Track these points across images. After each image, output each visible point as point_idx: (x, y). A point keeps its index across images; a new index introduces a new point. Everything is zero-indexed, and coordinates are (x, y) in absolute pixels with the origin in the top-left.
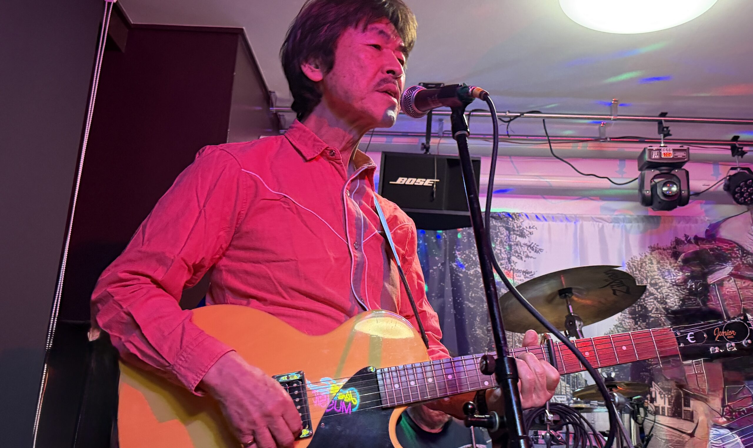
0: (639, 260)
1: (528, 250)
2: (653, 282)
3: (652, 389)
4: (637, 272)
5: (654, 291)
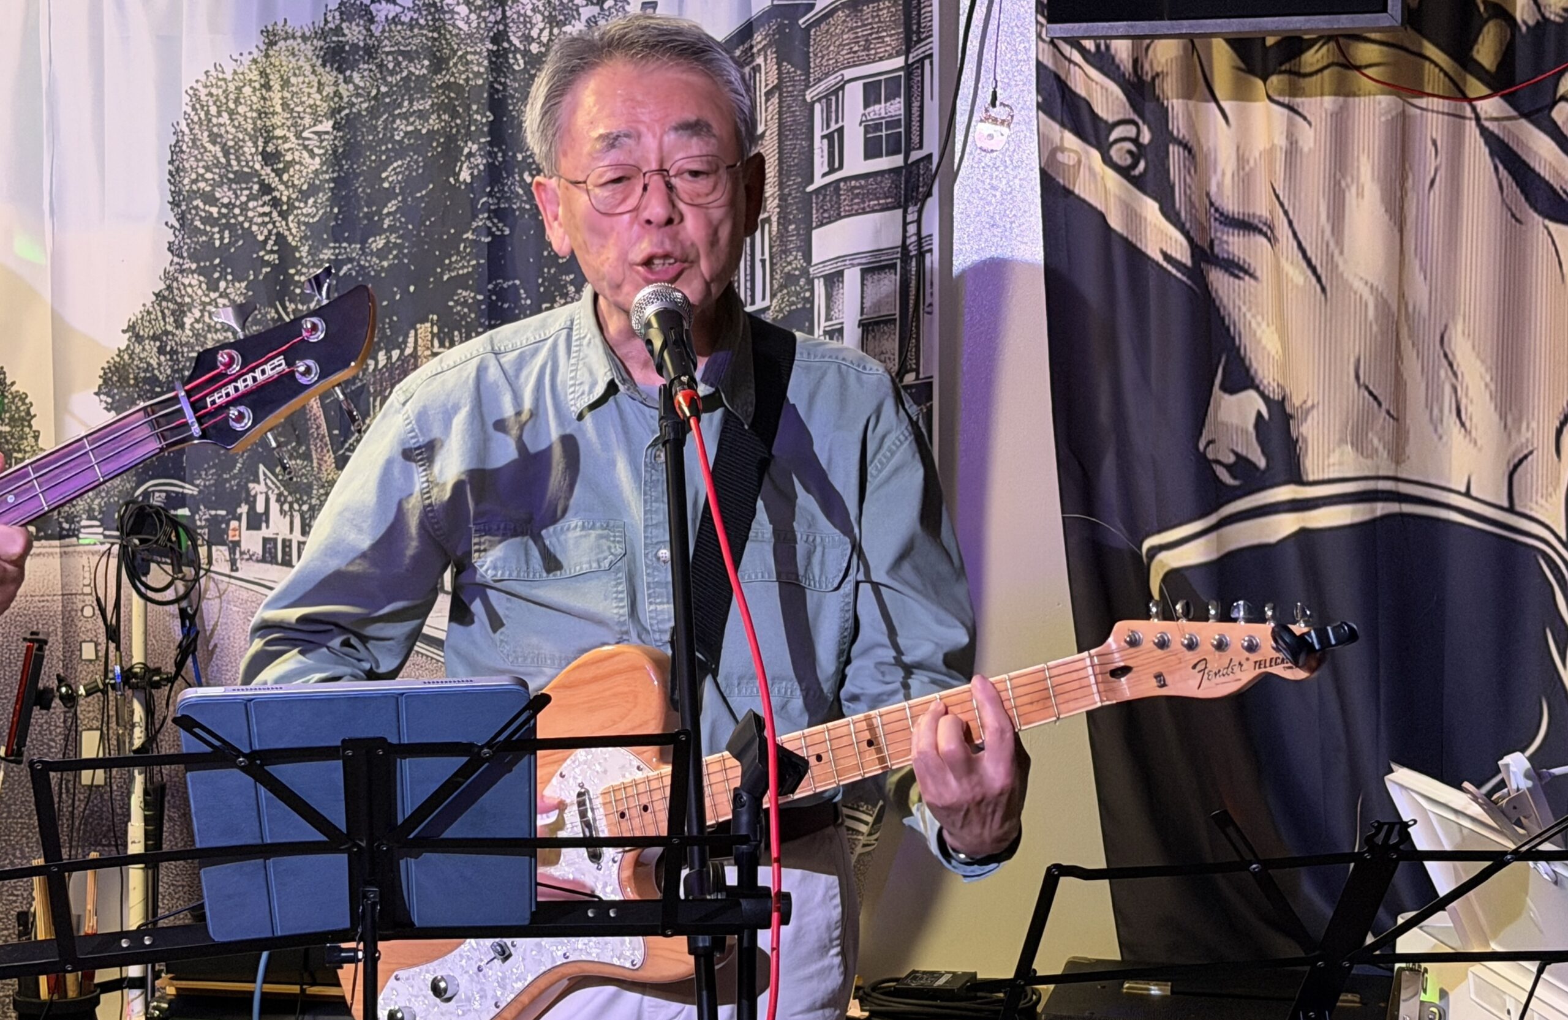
0: (228, 76)
3: (257, 487)
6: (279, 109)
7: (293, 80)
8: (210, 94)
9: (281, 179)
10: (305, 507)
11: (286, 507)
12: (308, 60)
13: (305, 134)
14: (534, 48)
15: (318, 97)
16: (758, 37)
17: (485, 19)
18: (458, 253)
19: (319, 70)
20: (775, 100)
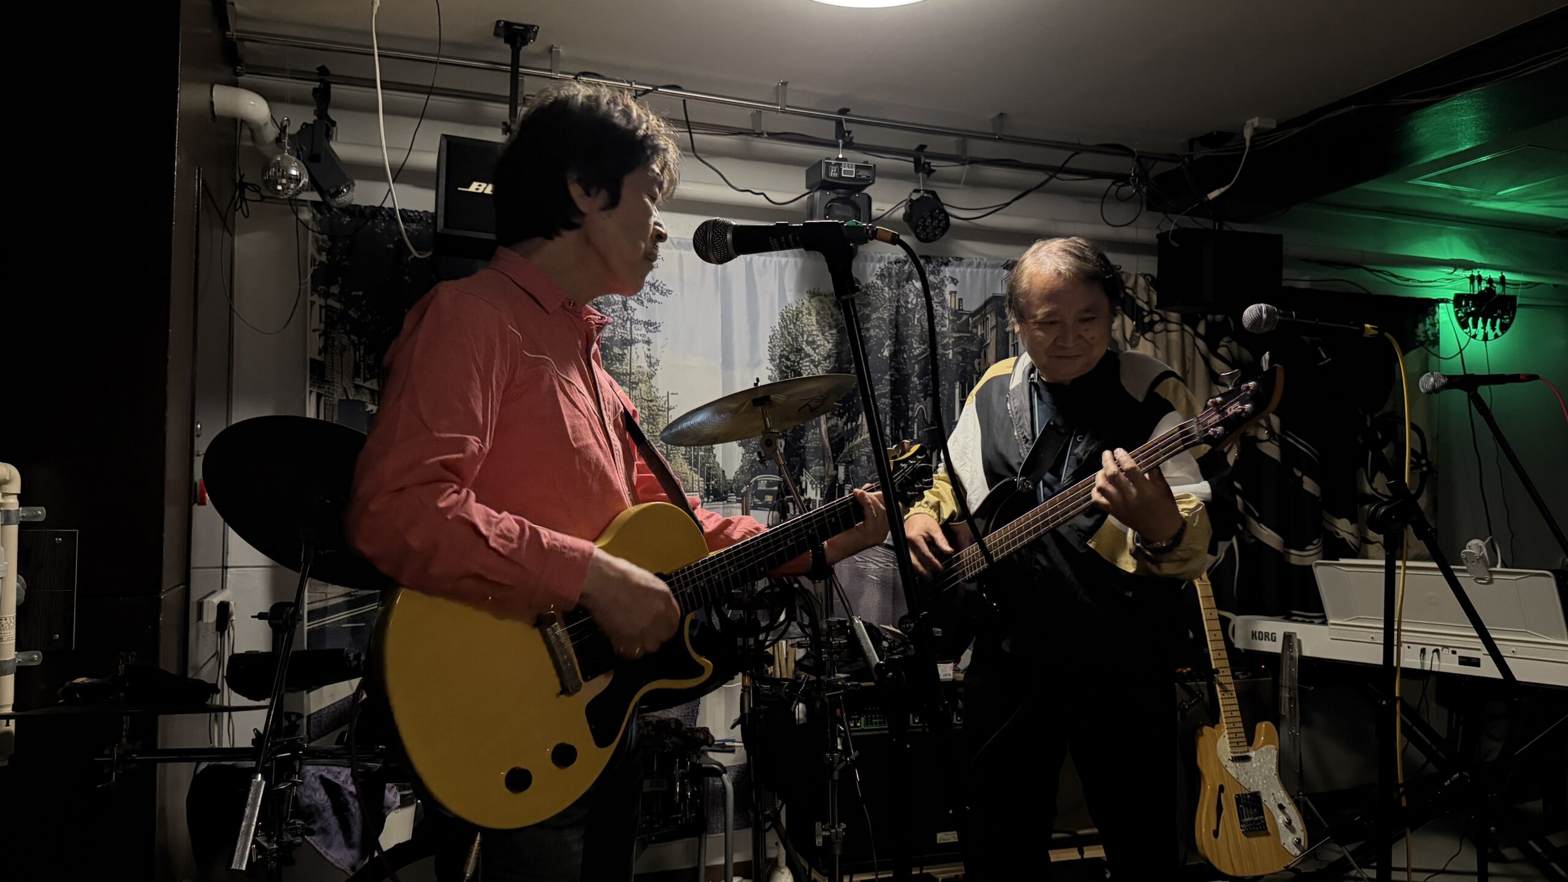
0: (794, 309)
1: (651, 290)
2: (810, 339)
3: (803, 478)
4: (792, 326)
5: (811, 352)
6: (815, 323)
7: (821, 312)
8: (787, 316)
9: (815, 352)
10: (822, 486)
11: (814, 486)
12: (827, 304)
13: (826, 334)
14: (910, 306)
15: (831, 319)
16: (988, 307)
17: (895, 293)
18: (882, 384)
19: (832, 309)
20: (994, 331)
